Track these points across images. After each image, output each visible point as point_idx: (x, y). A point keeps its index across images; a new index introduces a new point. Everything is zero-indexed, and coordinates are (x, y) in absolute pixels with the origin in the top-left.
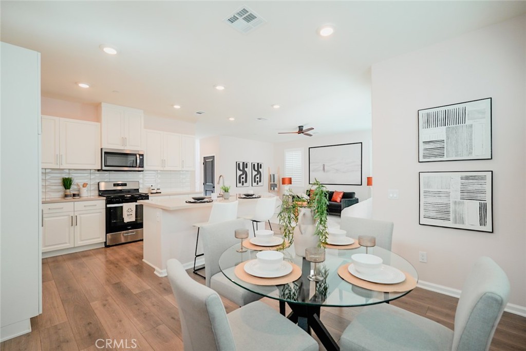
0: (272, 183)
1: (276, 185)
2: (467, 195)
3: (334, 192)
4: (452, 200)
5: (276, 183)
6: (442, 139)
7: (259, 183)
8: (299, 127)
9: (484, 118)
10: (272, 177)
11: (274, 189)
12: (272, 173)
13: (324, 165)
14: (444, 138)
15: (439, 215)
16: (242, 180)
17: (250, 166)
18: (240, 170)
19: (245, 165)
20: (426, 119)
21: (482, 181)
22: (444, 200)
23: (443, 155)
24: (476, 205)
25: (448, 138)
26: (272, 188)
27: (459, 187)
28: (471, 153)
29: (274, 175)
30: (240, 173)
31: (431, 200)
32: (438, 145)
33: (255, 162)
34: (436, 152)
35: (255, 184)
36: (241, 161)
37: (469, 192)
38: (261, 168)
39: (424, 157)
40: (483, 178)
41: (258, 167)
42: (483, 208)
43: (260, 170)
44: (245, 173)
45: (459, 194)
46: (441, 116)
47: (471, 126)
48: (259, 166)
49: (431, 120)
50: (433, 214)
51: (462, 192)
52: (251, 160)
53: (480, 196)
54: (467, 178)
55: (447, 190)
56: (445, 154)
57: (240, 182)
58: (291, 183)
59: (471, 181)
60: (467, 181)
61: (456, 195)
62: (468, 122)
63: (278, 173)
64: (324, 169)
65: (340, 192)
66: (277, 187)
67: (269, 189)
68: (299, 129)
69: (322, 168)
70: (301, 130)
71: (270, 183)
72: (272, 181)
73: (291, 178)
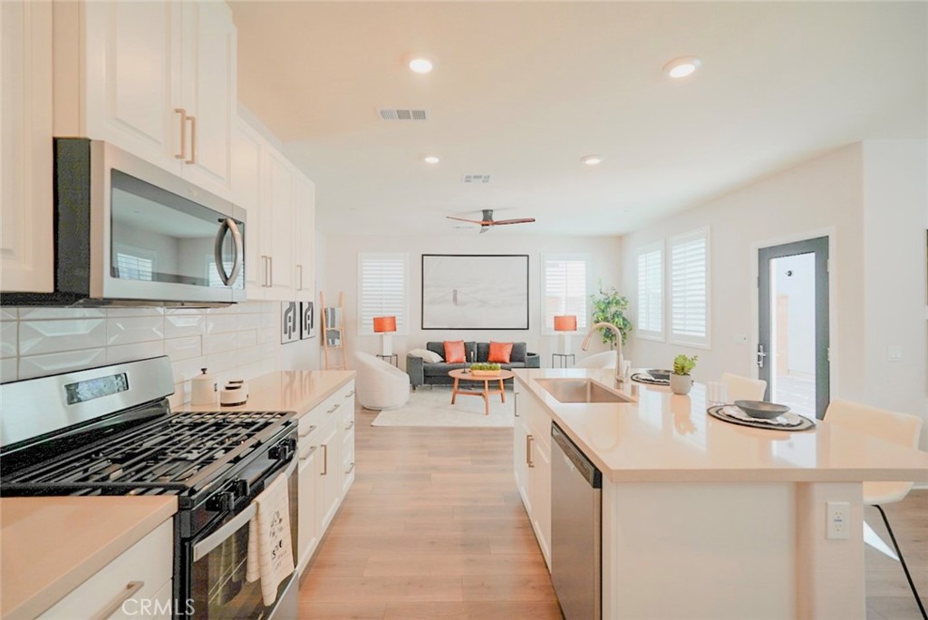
0: (329, 328)
1: (338, 333)
3: (489, 344)
5: (337, 328)
7: (311, 330)
8: (485, 212)
10: (327, 316)
11: (333, 343)
12: (327, 305)
13: (455, 291)
16: (288, 324)
26: (330, 340)
29: (333, 310)
35: (305, 334)
57: (286, 331)
58: (395, 330)
63: (340, 306)
64: (455, 299)
65: (507, 344)
66: (339, 338)
67: (322, 343)
68: (485, 216)
69: (452, 298)
70: (487, 219)
71: (325, 329)
72: (329, 325)
73: (394, 318)
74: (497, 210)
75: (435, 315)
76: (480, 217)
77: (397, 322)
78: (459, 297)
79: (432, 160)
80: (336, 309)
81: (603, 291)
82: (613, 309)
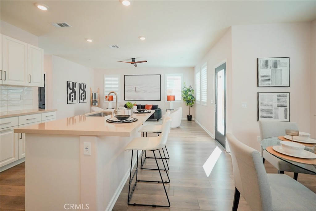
0: (94, 100)
1: (97, 101)
2: (280, 104)
3: (145, 106)
4: (273, 107)
5: (96, 99)
6: (269, 75)
7: (84, 100)
8: (133, 59)
9: (287, 67)
10: (93, 96)
11: (95, 104)
12: (93, 92)
13: (136, 87)
14: (271, 75)
15: (268, 116)
16: (72, 98)
17: (77, 86)
18: (70, 89)
19: (74, 85)
20: (262, 63)
21: (286, 97)
22: (270, 107)
23: (269, 84)
24: (283, 109)
25: (272, 74)
26: (94, 104)
27: (276, 100)
28: (282, 83)
29: (95, 94)
30: (70, 91)
31: (264, 107)
32: (267, 78)
33: (82, 82)
34: (267, 82)
35: (81, 101)
36: (71, 80)
37: (280, 103)
38: (86, 88)
39: (261, 84)
40: (286, 96)
41: (83, 87)
42: (286, 110)
43: (85, 89)
44: (74, 91)
45: (276, 104)
46: (269, 63)
47: (282, 70)
48: (85, 86)
49: (264, 64)
50: (265, 115)
51: (278, 103)
52: (78, 80)
53: (285, 105)
54: (280, 96)
55: (271, 102)
56: (271, 83)
57: (70, 100)
58: (113, 100)
59: (281, 97)
60: (279, 97)
61: (275, 105)
62: (280, 68)
63: (98, 92)
64: (136, 90)
65: (150, 105)
66: (97, 103)
67: (91, 105)
68: (132, 60)
69: (134, 90)
70: (133, 61)
71: (92, 100)
72: (94, 99)
73: (113, 96)
74: (137, 58)
75: (129, 95)
76: (131, 61)
77: (114, 98)
78: (137, 89)
79: (90, 41)
80: (96, 94)
81: (186, 87)
82: (189, 93)
